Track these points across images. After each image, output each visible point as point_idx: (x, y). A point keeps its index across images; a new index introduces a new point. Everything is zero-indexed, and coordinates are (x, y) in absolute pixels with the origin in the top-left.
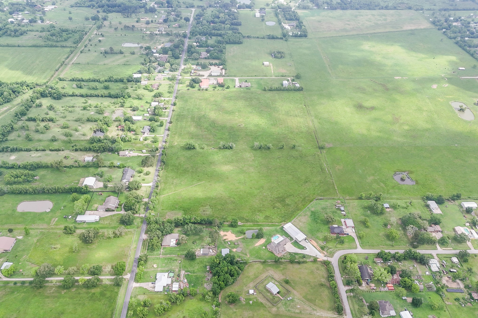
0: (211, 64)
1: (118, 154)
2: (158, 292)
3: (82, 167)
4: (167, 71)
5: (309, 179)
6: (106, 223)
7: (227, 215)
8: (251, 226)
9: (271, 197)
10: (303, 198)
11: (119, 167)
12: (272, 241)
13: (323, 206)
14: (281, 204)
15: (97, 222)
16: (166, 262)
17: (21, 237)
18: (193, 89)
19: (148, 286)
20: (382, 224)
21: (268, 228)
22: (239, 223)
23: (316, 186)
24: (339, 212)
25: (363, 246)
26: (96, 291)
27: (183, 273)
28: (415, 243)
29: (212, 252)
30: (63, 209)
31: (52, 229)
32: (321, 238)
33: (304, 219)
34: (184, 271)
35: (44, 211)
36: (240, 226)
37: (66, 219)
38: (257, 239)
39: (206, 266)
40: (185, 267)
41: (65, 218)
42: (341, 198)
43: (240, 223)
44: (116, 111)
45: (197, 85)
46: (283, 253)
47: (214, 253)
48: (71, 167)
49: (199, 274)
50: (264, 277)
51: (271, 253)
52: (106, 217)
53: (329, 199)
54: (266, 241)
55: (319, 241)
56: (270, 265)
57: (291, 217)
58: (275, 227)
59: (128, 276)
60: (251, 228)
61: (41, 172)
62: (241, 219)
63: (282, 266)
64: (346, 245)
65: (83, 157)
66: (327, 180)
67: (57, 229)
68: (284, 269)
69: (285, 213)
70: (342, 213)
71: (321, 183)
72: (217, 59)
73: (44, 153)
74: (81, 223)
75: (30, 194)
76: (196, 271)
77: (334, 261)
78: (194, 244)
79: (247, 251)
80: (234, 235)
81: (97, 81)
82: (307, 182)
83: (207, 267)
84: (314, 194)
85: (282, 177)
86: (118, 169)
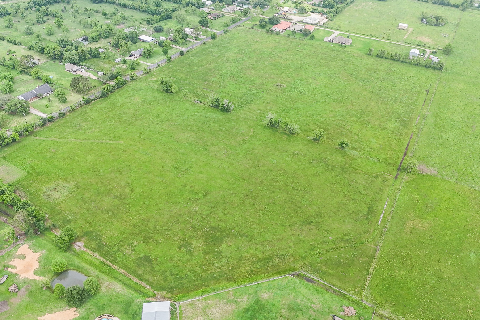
0: (315, 11)
5: (319, 220)
8: (92, 264)
9: (202, 221)
10: (268, 254)
13: (299, 301)
14: (206, 245)
21: (117, 287)
22: (80, 245)
23: (324, 242)
33: (218, 311)
36: (74, 251)
38: (63, 304)
42: (365, 303)
43: (82, 245)
53: (329, 289)
57: (196, 288)
58: (136, 295)
60: (86, 267)
66: (363, 240)
69: (192, 270)
71: (342, 240)
80: (37, 266)
82: (310, 223)
84: (303, 258)
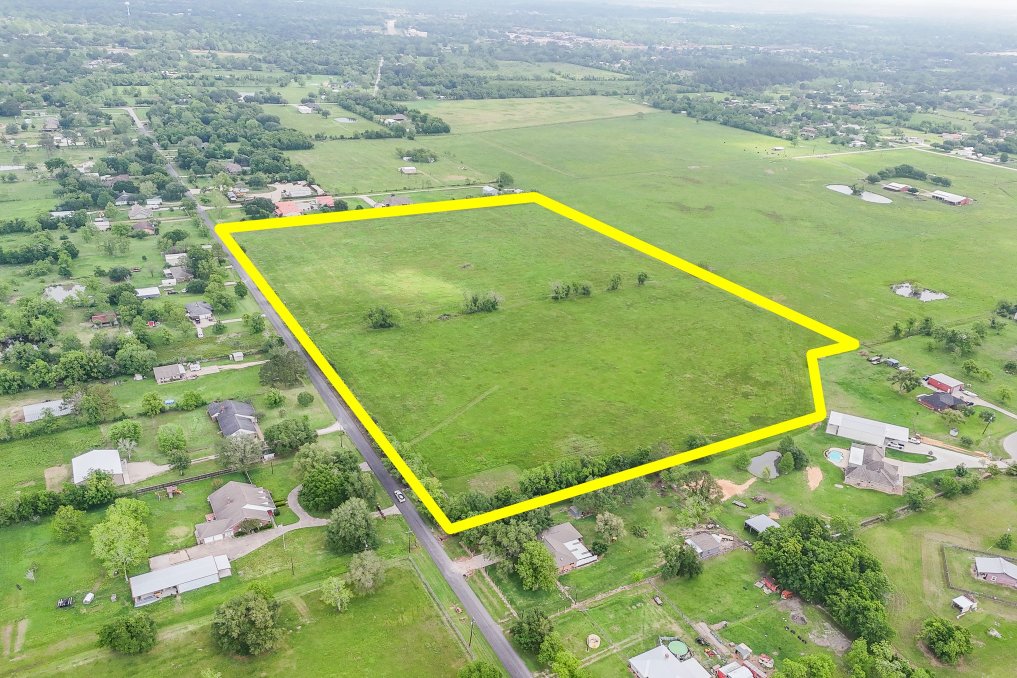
1: (151, 379)
3: (26, 436)
5: (748, 329)
6: (268, 572)
11: (182, 409)
12: (840, 464)
14: (752, 386)
15: (227, 583)
16: (611, 616)
24: (889, 370)
27: (703, 629)
29: (721, 541)
30: (31, 583)
34: (703, 625)
38: (798, 474)
39: (751, 583)
40: (691, 610)
41: (66, 605)
46: (900, 483)
47: (729, 543)
49: (757, 614)
50: (936, 555)
51: (873, 494)
52: (255, 553)
54: (824, 471)
55: (935, 434)
56: (911, 521)
58: (804, 435)
63: (934, 511)
67: (51, 659)
68: (951, 518)
70: (901, 369)
74: (157, 604)
76: (736, 610)
78: (642, 536)
79: (811, 506)
80: (727, 482)
83: (759, 584)
86: (184, 415)
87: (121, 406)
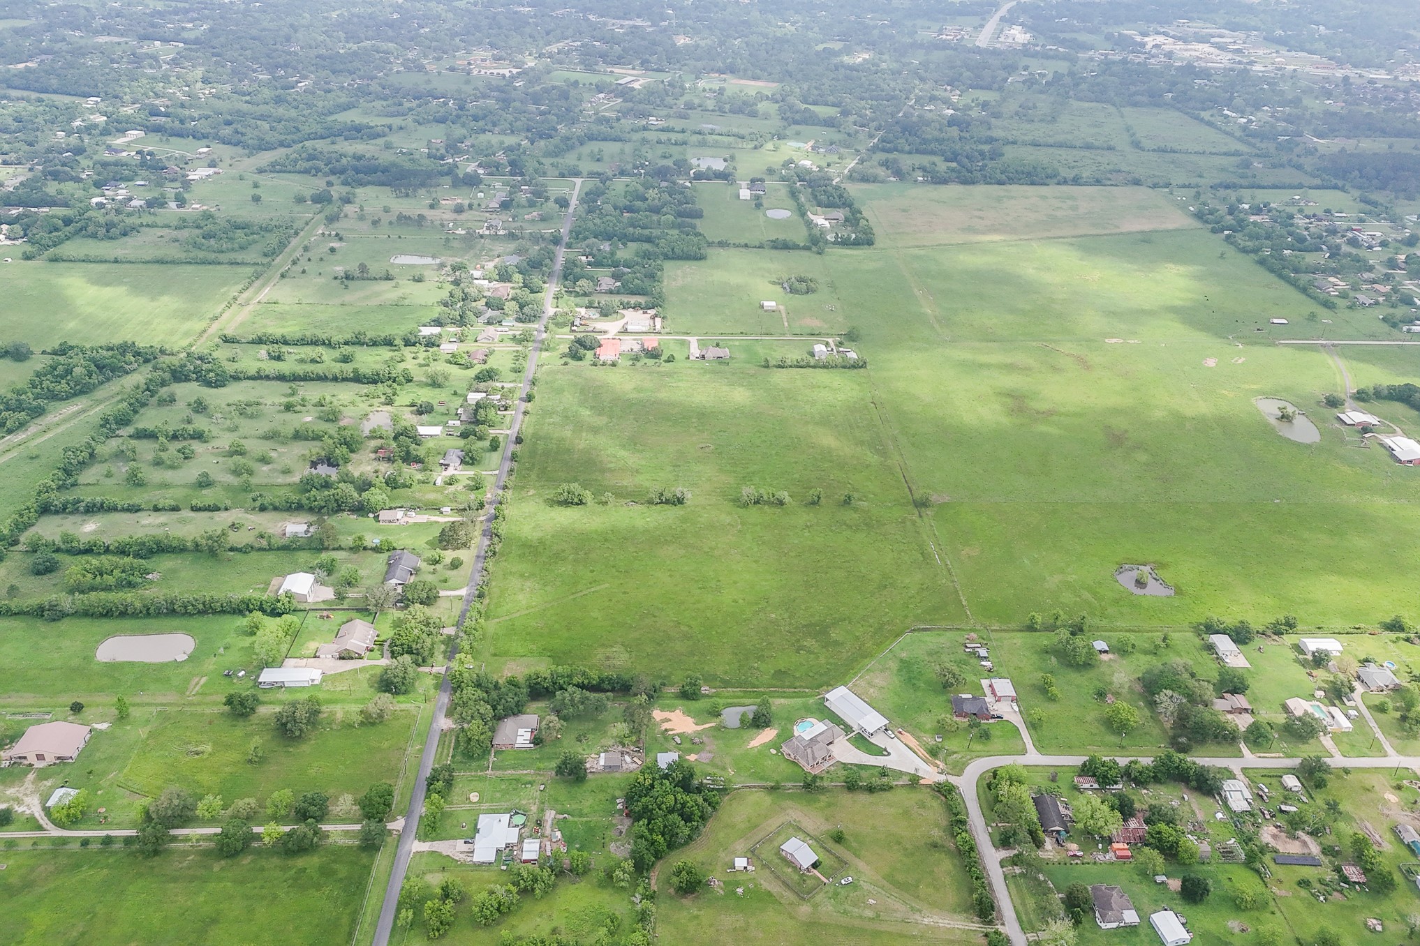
0: (626, 306)
1: (377, 518)
2: (481, 864)
3: (278, 549)
4: (509, 322)
5: (890, 581)
6: (339, 689)
7: (669, 670)
8: (738, 697)
9: (790, 625)
10: (876, 625)
11: (377, 550)
12: (796, 734)
13: (931, 647)
14: (817, 641)
15: (315, 687)
16: (503, 787)
17: (103, 726)
18: (579, 363)
19: (454, 848)
20: (1091, 692)
21: (782, 701)
22: (705, 689)
23: (910, 597)
24: (973, 661)
25: (1041, 747)
26: (310, 862)
27: (550, 815)
28: (1183, 740)
29: (631, 763)
30: (222, 655)
31: (191, 704)
32: (928, 726)
33: (879, 681)
34: (553, 812)
35: (171, 659)
36: (707, 696)
37: (228, 679)
38: (755, 731)
39: (615, 798)
40: (556, 800)
41: (228, 675)
42: (978, 628)
43: (707, 688)
44: (371, 416)
45: (589, 354)
46: (826, 765)
47: (635, 766)
48: (245, 550)
49: (594, 819)
50: (774, 827)
51: (791, 765)
52: (341, 674)
53: (945, 630)
54: (778, 736)
55: (922, 734)
56: (791, 797)
57: (845, 674)
58: (804, 699)
59: (397, 825)
60: (735, 700)
61: (166, 563)
62: (711, 679)
63: (822, 798)
64: (996, 744)
65: (280, 524)
66: (939, 583)
67: (206, 704)
68: (829, 805)
69: (828, 664)
70: (983, 663)
71: (923, 589)
72: (640, 294)
73: (175, 515)
74: (271, 689)
75: (135, 615)
76: (585, 811)
77: (967, 784)
78: (580, 741)
79: (728, 760)
80: (690, 720)
81: (324, 343)
82: (885, 587)
83: (618, 801)
84: (906, 617)
85: (818, 575)
86: (376, 555)
87: (341, 537)
